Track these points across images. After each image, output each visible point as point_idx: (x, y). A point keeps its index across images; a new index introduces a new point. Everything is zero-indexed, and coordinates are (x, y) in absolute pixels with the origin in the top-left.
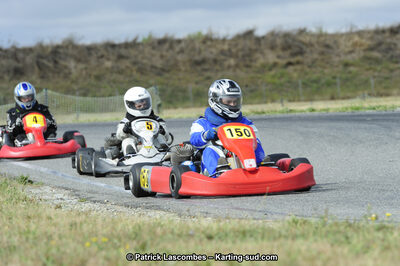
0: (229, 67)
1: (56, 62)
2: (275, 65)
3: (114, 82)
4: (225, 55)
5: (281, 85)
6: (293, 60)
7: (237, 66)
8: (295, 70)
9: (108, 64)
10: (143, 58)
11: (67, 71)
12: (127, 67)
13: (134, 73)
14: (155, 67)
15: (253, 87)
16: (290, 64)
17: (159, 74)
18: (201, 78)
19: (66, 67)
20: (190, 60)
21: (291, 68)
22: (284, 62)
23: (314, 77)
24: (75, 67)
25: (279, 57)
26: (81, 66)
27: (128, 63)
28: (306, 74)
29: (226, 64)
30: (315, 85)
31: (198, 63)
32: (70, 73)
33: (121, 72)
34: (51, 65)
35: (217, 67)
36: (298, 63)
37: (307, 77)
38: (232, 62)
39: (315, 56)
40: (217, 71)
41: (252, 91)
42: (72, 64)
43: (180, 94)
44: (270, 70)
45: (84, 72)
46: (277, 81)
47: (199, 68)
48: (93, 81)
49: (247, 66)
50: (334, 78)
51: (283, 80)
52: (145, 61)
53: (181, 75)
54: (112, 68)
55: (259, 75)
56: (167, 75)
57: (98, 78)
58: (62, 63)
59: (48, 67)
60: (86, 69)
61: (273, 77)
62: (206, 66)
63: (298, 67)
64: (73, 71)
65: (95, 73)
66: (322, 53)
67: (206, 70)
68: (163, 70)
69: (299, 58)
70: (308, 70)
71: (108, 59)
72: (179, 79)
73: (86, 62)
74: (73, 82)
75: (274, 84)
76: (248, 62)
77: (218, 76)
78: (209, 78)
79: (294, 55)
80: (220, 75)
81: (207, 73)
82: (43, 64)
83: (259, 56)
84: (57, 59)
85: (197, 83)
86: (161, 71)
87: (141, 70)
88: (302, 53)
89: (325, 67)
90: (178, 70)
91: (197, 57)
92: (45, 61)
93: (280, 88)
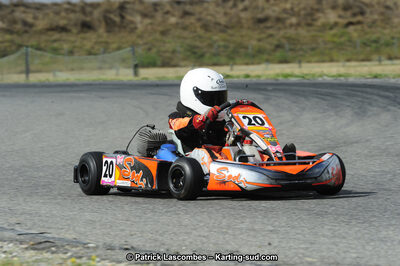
0: (291, 25)
1: (122, 17)
2: (336, 24)
3: (179, 37)
4: (287, 13)
5: (341, 44)
6: (354, 20)
7: (298, 25)
8: (355, 30)
9: (173, 20)
10: (208, 15)
11: (132, 26)
12: (191, 24)
13: (199, 30)
14: (219, 24)
15: (314, 45)
16: (350, 24)
17: (223, 31)
18: (263, 36)
19: (132, 22)
20: (253, 18)
21: (351, 28)
22: (345, 21)
23: (374, 37)
24: (141, 22)
25: (340, 17)
26: (147, 21)
27: (192, 20)
28: (366, 33)
29: (288, 22)
30: (374, 45)
31: (261, 21)
32: (136, 28)
33: (185, 28)
34: (117, 19)
35: (280, 25)
36: (359, 23)
37: (368, 36)
38: (294, 20)
39: (376, 17)
40: (279, 29)
41: (313, 49)
42: (138, 19)
43: (242, 50)
44: (331, 28)
45: (149, 27)
46: (336, 39)
47: (262, 25)
48: (158, 36)
49: (309, 25)
50: (393, 38)
51: (343, 39)
52: (209, 18)
53: (244, 32)
54: (177, 24)
55: (320, 34)
56: (230, 31)
57: (163, 33)
58: (128, 17)
59: (114, 22)
60: (151, 24)
61: (334, 35)
62: (269, 24)
63: (359, 27)
64: (139, 26)
65: (161, 28)
66: (382, 14)
67: (268, 28)
68: (226, 27)
69: (359, 18)
70: (368, 30)
71: (173, 15)
72: (242, 36)
73: (152, 17)
74: (140, 37)
75: (334, 42)
76: (309, 21)
77: (280, 34)
78: (271, 36)
79: (354, 15)
80: (282, 33)
81: (271, 32)
82: (110, 19)
83: (320, 15)
84: (124, 14)
85: (259, 40)
86: (225, 28)
87: (206, 27)
88: (362, 13)
89: (384, 28)
90: (242, 27)
91: (260, 16)
92: (112, 16)
93: (340, 47)
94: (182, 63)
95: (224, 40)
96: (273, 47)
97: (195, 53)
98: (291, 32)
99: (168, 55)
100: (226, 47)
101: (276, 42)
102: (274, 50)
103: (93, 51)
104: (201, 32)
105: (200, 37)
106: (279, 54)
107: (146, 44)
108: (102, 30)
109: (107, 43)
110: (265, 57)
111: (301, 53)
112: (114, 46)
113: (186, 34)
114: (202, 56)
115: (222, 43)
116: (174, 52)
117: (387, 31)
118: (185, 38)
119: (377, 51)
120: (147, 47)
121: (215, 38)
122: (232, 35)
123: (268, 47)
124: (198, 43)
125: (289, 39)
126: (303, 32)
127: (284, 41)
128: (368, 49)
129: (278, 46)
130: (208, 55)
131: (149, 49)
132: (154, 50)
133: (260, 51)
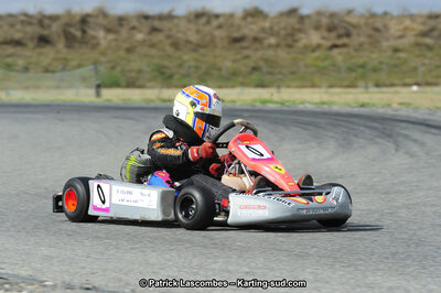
0: (270, 46)
1: (84, 32)
2: (319, 46)
3: (146, 56)
4: (266, 32)
5: (324, 68)
6: (339, 42)
7: (277, 46)
8: (340, 54)
9: (139, 36)
11: (94, 42)
12: (160, 41)
13: (168, 48)
14: (188, 42)
15: (294, 69)
16: (335, 46)
17: (194, 50)
18: (239, 57)
19: (94, 38)
20: (228, 37)
21: (336, 51)
22: (329, 43)
23: (361, 61)
24: (105, 38)
25: (324, 38)
26: (111, 37)
27: (159, 37)
28: (352, 57)
29: (266, 42)
30: (360, 71)
31: (237, 40)
32: (98, 44)
33: (153, 46)
34: (78, 34)
35: (257, 45)
36: (344, 46)
37: (354, 60)
38: (273, 41)
39: (362, 39)
40: (257, 50)
41: (293, 73)
42: (101, 34)
43: (215, 73)
44: (314, 50)
45: (113, 44)
46: (320, 64)
47: (238, 45)
48: (122, 53)
49: (290, 46)
50: (381, 63)
51: (326, 63)
52: (180, 35)
53: (218, 52)
54: (144, 41)
55: (301, 57)
56: (202, 51)
57: (129, 50)
58: (91, 32)
59: (74, 37)
60: (115, 40)
61: (317, 59)
62: (245, 44)
63: (344, 50)
64: (102, 42)
65: (125, 45)
66: (370, 36)
67: (246, 48)
69: (345, 40)
70: (354, 53)
71: (140, 31)
72: (215, 57)
73: (116, 32)
74: (104, 54)
75: (317, 66)
76: (290, 42)
77: (256, 56)
78: (247, 57)
79: (340, 36)
80: (259, 54)
81: (246, 52)
82: (70, 33)
83: (301, 35)
84: (86, 28)
85: (234, 61)
86: (197, 47)
87: (176, 45)
88: (348, 35)
89: (372, 52)
90: (215, 47)
91: (236, 35)
92: (72, 30)
93: (322, 71)
94: (149, 84)
95: (196, 60)
96: (249, 69)
97: (163, 73)
98: (270, 53)
99: (133, 74)
100: (197, 68)
101: (252, 64)
102: (250, 73)
103: (51, 68)
104: (170, 50)
105: (169, 56)
106: (255, 77)
107: (109, 62)
108: (61, 45)
109: (66, 60)
110: (241, 79)
111: (279, 76)
112: (75, 63)
113: (153, 52)
114: (171, 77)
115: (193, 63)
116: (140, 71)
117: (374, 56)
118: (153, 57)
119: (363, 77)
120: (109, 65)
121: (185, 57)
122: (204, 55)
123: (244, 69)
124: (166, 63)
125: (266, 60)
126: (282, 54)
127: (261, 63)
128: (354, 74)
129: (255, 69)
130: (176, 77)
131: (113, 68)
132: (119, 69)
133: (235, 74)
